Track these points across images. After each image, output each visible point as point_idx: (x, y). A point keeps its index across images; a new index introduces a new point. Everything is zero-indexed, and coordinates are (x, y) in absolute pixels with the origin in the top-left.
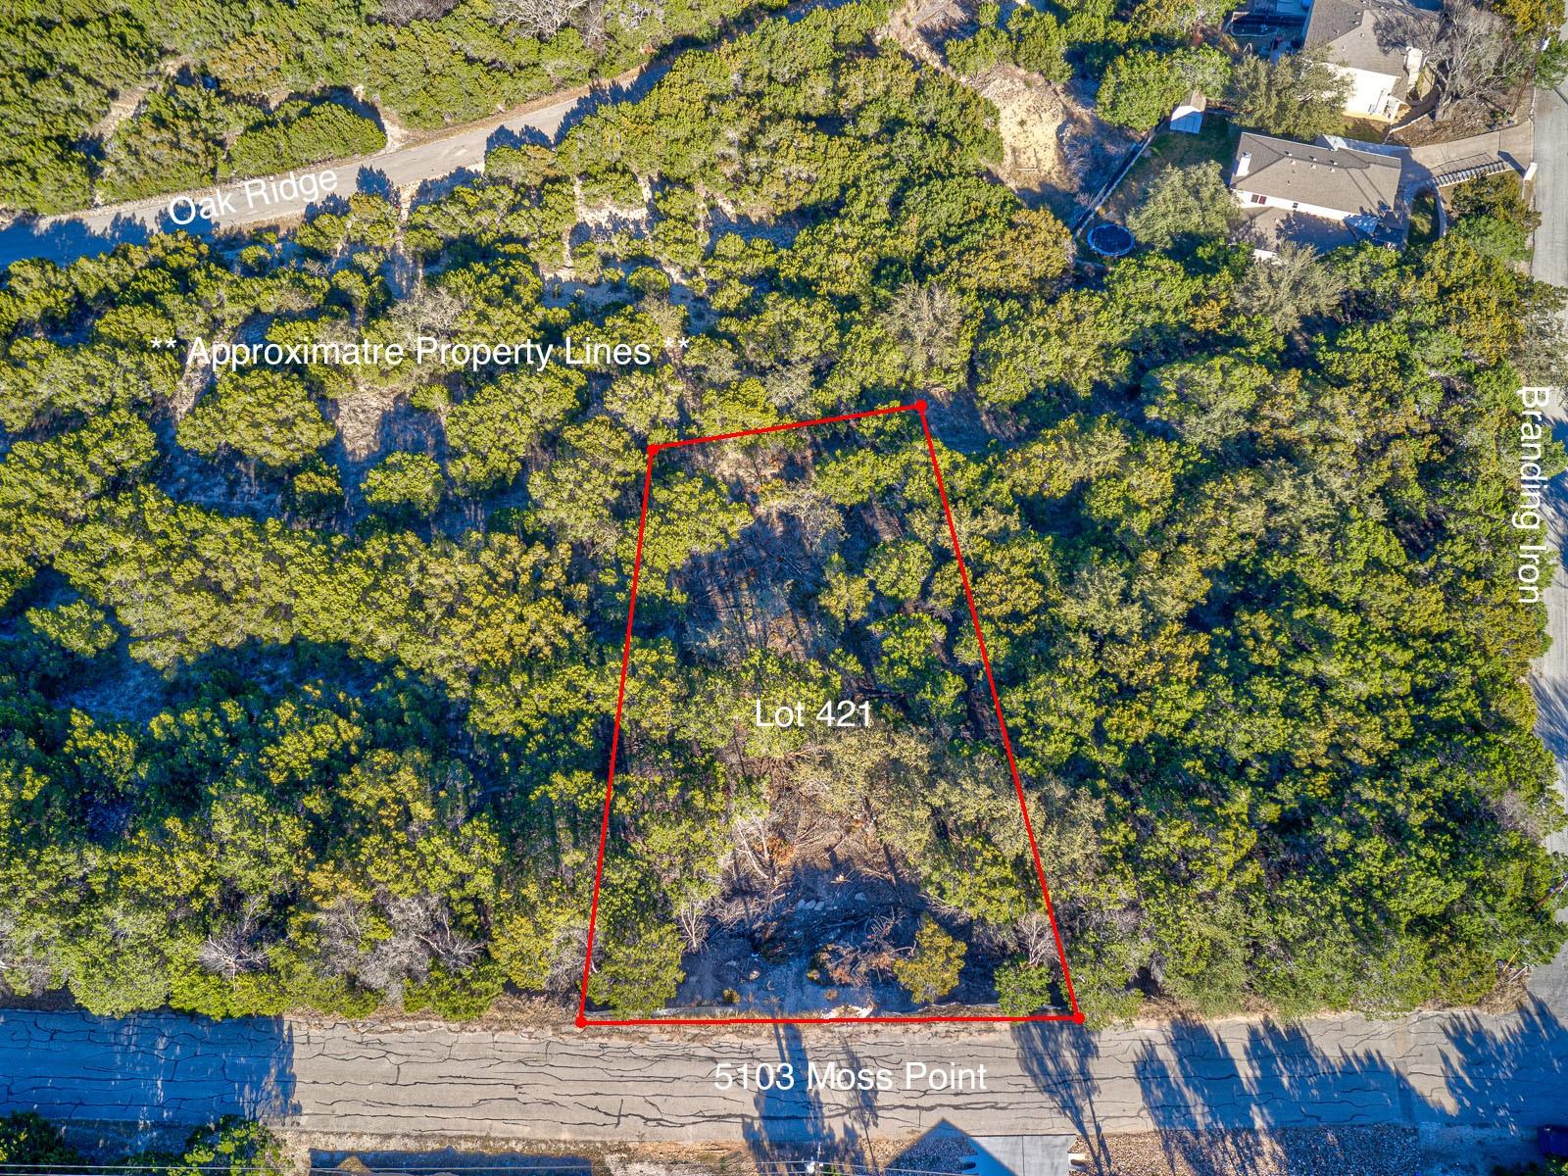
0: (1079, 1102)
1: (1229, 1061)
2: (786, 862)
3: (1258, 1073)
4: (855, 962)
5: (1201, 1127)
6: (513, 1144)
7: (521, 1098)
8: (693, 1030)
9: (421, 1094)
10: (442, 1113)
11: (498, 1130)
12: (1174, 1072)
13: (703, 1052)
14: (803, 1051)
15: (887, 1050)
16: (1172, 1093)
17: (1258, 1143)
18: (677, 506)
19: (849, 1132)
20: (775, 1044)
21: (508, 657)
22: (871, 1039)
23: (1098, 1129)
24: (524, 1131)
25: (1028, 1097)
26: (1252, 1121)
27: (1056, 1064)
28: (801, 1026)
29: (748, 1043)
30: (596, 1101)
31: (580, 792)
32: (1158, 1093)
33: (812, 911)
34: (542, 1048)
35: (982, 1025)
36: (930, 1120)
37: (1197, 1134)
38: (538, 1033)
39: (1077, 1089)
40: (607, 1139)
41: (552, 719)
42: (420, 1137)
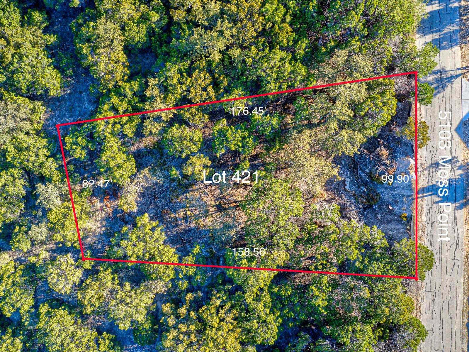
0: (448, 76)
1: (432, 13)
2: (325, 194)
3: (437, 2)
4: (386, 165)
5: (458, 28)
6: (465, 300)
7: (448, 300)
8: (420, 233)
9: (447, 340)
10: (454, 330)
11: (460, 307)
12: (436, 36)
13: (429, 227)
14: (428, 187)
15: (428, 152)
16: (445, 38)
17: (464, 6)
18: (140, 253)
19: (460, 168)
20: (425, 198)
21: (239, 330)
22: (423, 159)
23: (459, 69)
24: (460, 296)
25: (447, 96)
26: (456, 7)
27: (433, 83)
28: (418, 188)
29: (425, 209)
30: (449, 270)
31: (324, 291)
32: (445, 43)
33: (350, 183)
34: (428, 294)
35: (418, 113)
36: (456, 136)
37: (461, 30)
38: (422, 296)
39: (444, 76)
40: (463, 264)
41: (274, 306)
42: (463, 337)
